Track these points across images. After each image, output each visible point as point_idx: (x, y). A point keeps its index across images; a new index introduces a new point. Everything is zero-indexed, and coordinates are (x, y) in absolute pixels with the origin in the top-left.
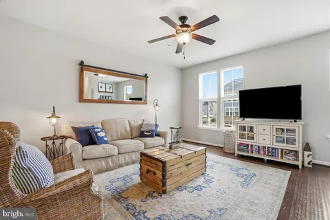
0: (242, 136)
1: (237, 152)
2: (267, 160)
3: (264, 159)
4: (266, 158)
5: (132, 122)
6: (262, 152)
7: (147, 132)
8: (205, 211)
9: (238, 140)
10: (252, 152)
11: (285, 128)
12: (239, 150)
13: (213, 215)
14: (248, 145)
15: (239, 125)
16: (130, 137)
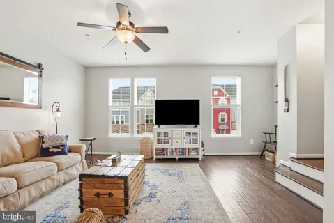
0: (159, 142)
1: (155, 157)
2: (179, 159)
3: (175, 159)
4: (177, 157)
5: (22, 136)
6: (174, 153)
7: (53, 148)
8: (176, 211)
9: (156, 145)
10: (167, 155)
11: (191, 132)
12: (157, 155)
13: (183, 211)
14: (163, 149)
15: (156, 132)
16: (22, 160)
